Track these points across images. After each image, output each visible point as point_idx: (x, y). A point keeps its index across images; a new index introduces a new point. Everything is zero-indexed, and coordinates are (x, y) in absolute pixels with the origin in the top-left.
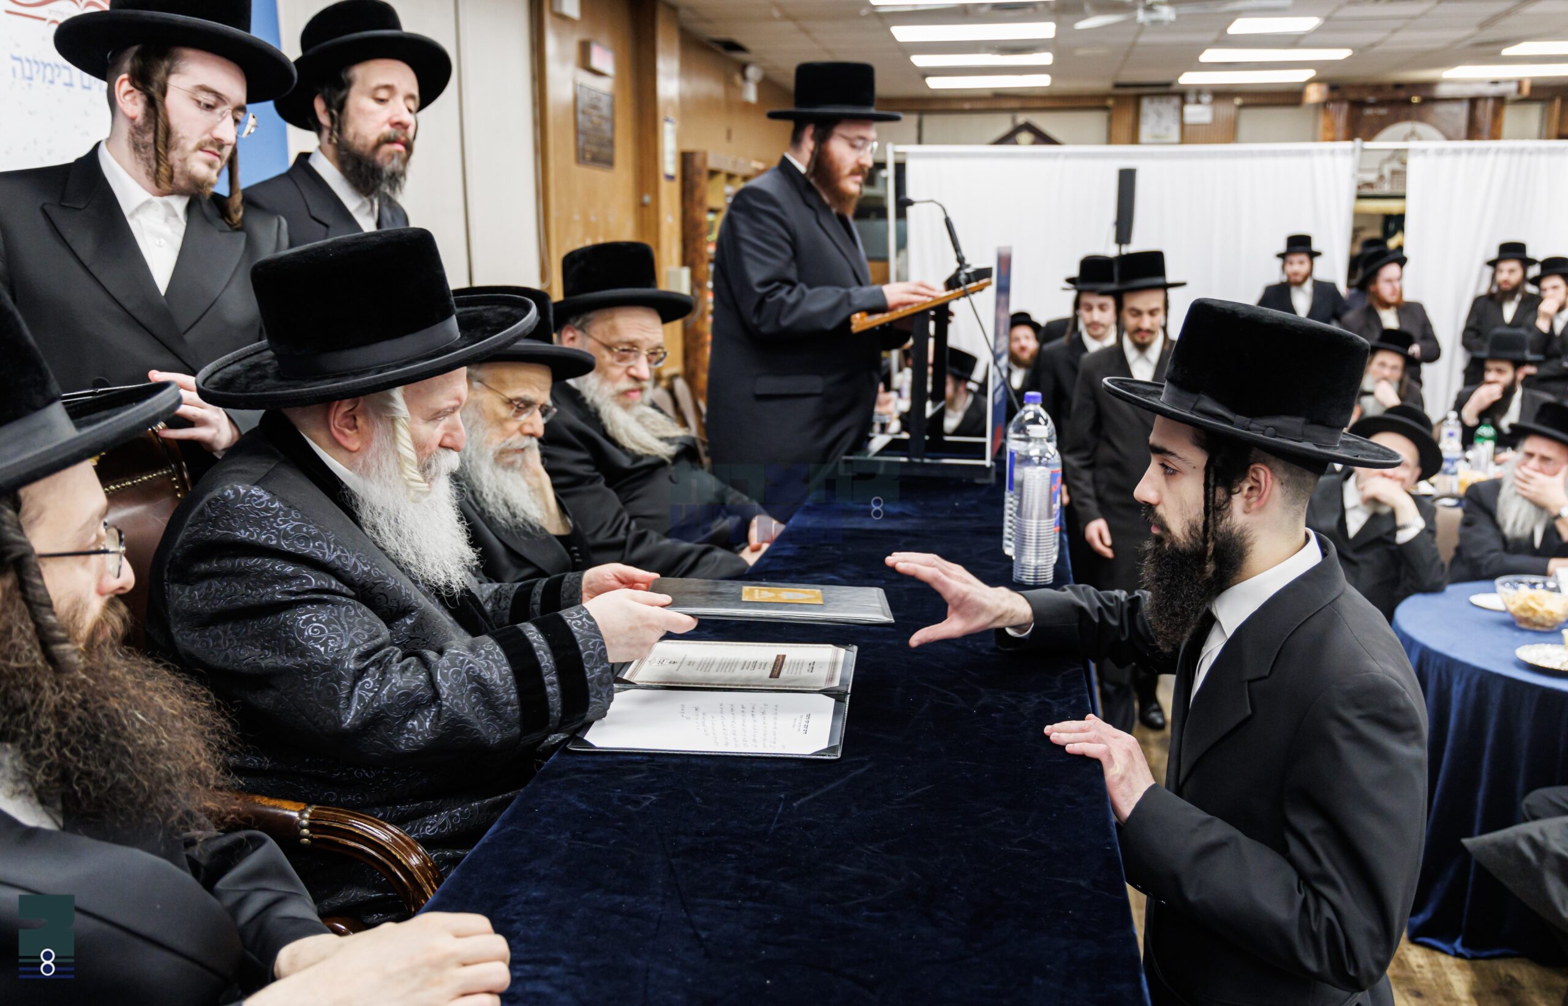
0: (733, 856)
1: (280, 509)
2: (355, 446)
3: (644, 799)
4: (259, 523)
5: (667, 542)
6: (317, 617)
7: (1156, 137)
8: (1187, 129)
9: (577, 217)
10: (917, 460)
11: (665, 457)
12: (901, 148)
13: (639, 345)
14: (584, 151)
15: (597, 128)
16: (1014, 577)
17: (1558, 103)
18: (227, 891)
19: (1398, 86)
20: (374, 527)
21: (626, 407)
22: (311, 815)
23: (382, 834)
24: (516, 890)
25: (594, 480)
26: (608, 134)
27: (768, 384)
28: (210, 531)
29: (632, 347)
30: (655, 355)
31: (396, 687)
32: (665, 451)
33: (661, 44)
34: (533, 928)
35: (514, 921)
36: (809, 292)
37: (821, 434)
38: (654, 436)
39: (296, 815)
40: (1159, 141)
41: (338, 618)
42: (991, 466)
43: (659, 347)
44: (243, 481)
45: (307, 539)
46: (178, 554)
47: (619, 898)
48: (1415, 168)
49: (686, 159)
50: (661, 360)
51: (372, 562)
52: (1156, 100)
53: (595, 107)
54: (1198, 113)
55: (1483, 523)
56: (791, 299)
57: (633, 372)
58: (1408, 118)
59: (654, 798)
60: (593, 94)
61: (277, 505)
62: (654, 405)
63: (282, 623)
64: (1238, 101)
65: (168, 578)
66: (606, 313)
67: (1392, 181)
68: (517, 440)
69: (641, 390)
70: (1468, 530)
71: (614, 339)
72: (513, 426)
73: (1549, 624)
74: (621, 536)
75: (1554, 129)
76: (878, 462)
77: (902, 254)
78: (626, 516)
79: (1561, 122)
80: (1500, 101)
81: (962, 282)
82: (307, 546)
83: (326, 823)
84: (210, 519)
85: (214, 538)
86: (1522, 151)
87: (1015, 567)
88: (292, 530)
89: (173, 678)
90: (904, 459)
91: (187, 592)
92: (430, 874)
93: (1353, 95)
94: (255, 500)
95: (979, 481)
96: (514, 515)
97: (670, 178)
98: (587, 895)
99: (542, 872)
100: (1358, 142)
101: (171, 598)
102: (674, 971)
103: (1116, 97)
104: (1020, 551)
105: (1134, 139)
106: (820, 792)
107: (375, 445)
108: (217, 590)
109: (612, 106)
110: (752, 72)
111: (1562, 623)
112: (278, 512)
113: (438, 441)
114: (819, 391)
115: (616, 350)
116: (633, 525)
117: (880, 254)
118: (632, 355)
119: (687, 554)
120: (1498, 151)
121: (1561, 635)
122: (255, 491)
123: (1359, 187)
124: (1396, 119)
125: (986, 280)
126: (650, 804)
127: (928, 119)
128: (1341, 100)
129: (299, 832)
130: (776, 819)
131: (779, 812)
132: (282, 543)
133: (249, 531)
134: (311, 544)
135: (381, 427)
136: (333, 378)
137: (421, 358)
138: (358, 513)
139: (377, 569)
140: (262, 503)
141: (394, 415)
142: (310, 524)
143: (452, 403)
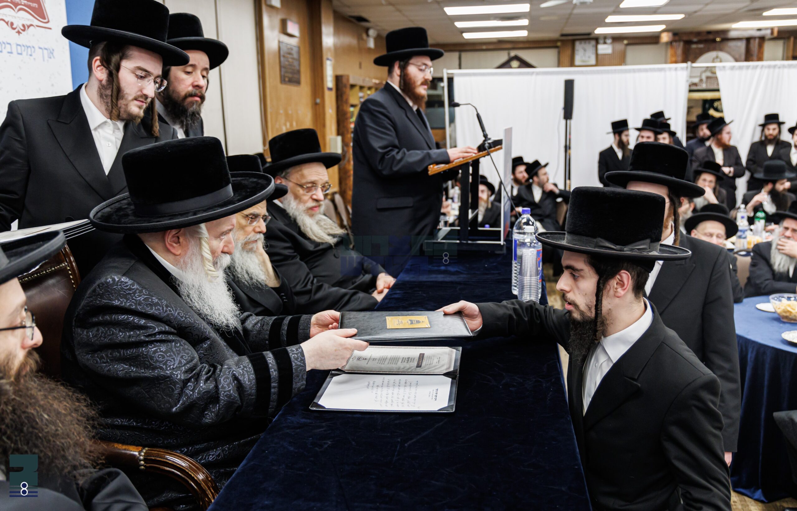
0: (373, 477)
1: (137, 289)
2: (178, 253)
3: (325, 443)
4: (125, 297)
6: (160, 349)
7: (583, 62)
8: (599, 57)
9: (281, 111)
10: (465, 242)
11: (332, 244)
12: (450, 71)
14: (285, 77)
15: (291, 65)
17: (792, 39)
18: (99, 503)
19: (709, 33)
20: (188, 296)
21: (312, 216)
22: (145, 453)
23: (182, 463)
25: (294, 257)
26: (297, 68)
27: (385, 203)
28: (99, 301)
29: (313, 184)
30: (325, 186)
31: (202, 388)
32: (332, 241)
33: (323, 20)
36: (407, 153)
37: (413, 228)
38: (325, 233)
39: (137, 453)
40: (585, 65)
41: (171, 349)
42: (504, 244)
43: (327, 183)
44: (118, 273)
45: (152, 305)
46: (81, 312)
47: (312, 504)
49: (338, 79)
50: (328, 188)
51: (186, 315)
52: (583, 42)
53: (290, 54)
54: (605, 49)
55: (762, 265)
56: (398, 157)
57: (315, 197)
58: (714, 49)
59: (330, 443)
60: (289, 46)
61: (136, 286)
62: (326, 215)
63: (141, 353)
64: (626, 42)
65: (75, 324)
66: (298, 168)
67: (707, 82)
68: (252, 236)
69: (319, 206)
70: (754, 269)
71: (304, 181)
72: (250, 229)
74: (309, 287)
75: (790, 54)
76: (444, 243)
77: (452, 125)
78: (311, 276)
79: (794, 50)
80: (762, 39)
81: (487, 148)
82: (152, 309)
83: (153, 458)
84: (99, 294)
85: (101, 305)
86: (775, 66)
88: (143, 300)
89: (66, 390)
90: (458, 242)
91: (85, 333)
92: (210, 484)
93: (685, 38)
94: (123, 284)
95: (498, 252)
96: (251, 278)
97: (330, 89)
99: (270, 489)
100: (689, 63)
101: (76, 335)
103: (562, 41)
105: (572, 64)
106: (419, 437)
107: (189, 253)
108: (102, 333)
109: (299, 53)
110: (372, 32)
112: (135, 291)
113: (221, 250)
114: (411, 205)
115: (305, 187)
116: (315, 280)
117: (441, 126)
118: (314, 188)
119: (345, 295)
120: (762, 67)
122: (124, 279)
123: (690, 86)
124: (708, 50)
125: (499, 147)
126: (328, 446)
127: (464, 55)
128: (679, 41)
129: (139, 463)
130: (396, 453)
131: (398, 449)
132: (138, 307)
133: (120, 301)
134: (154, 308)
135: (193, 242)
136: (168, 216)
137: (216, 206)
138: (179, 288)
139: (188, 319)
140: (127, 286)
141: (201, 236)
142: (153, 297)
143: (230, 228)
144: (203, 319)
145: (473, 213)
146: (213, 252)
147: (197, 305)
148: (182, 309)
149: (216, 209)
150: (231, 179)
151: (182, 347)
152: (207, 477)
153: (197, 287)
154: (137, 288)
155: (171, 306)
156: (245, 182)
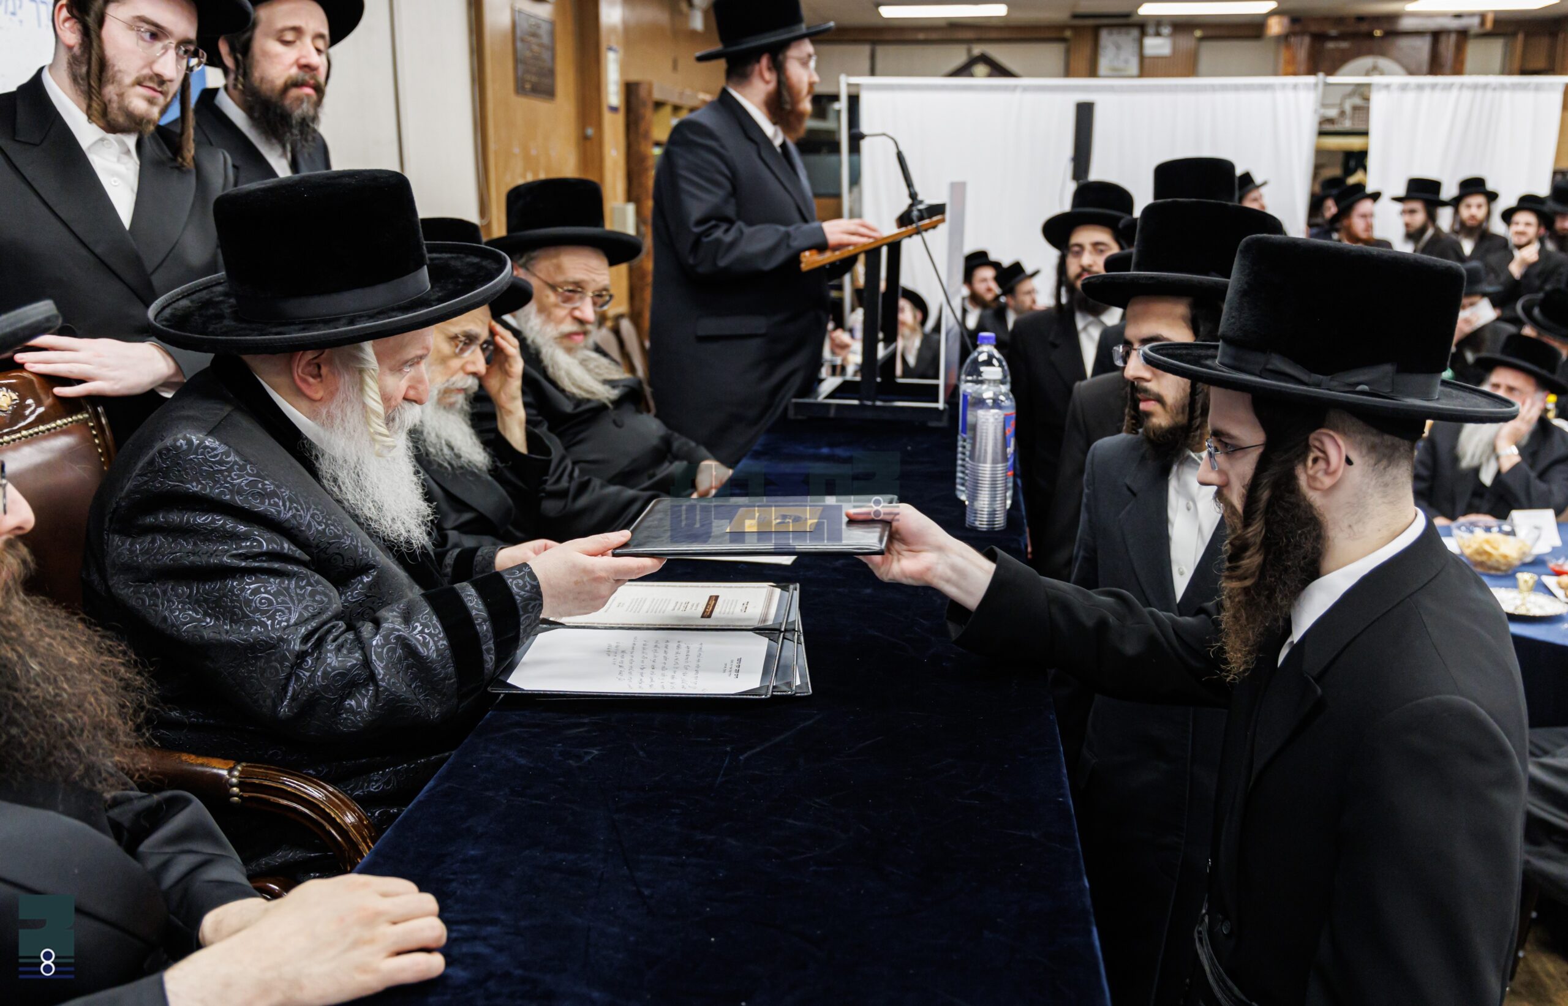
0: (677, 811)
1: (236, 463)
2: (318, 395)
3: (587, 753)
4: (211, 476)
5: (613, 489)
6: (265, 587)
7: (1115, 69)
8: (1147, 61)
9: (516, 150)
10: (869, 403)
11: (607, 402)
12: (854, 80)
13: (583, 285)
14: (524, 81)
15: (537, 58)
16: (967, 522)
17: (1520, 37)
18: (152, 854)
19: (1361, 19)
20: (335, 480)
21: (569, 350)
22: (241, 772)
23: (315, 793)
24: (454, 848)
26: (549, 63)
27: (710, 325)
28: (160, 482)
29: (577, 288)
30: (601, 297)
32: (606, 394)
34: (471, 887)
35: (450, 881)
36: (747, 230)
37: (766, 375)
38: (596, 380)
39: (225, 773)
40: (1117, 73)
41: (287, 589)
42: (945, 409)
43: (605, 289)
44: (199, 429)
45: (263, 495)
46: (124, 504)
47: (559, 856)
48: (1378, 102)
49: (630, 89)
50: (607, 303)
51: (328, 519)
52: (1115, 31)
53: (534, 35)
54: (1157, 46)
56: (728, 238)
57: (577, 314)
58: (1370, 52)
59: (596, 752)
60: (532, 21)
61: (232, 458)
62: (598, 349)
63: (229, 591)
64: (1198, 33)
65: (109, 527)
66: (552, 251)
67: (1353, 118)
68: (460, 379)
69: (585, 333)
71: (560, 278)
73: (1503, 568)
74: (564, 483)
75: (1516, 65)
76: (829, 405)
77: (855, 190)
78: (568, 462)
79: (1523, 56)
80: (1463, 35)
81: (915, 218)
82: (263, 503)
83: (257, 781)
84: (160, 470)
85: (164, 490)
86: (1485, 87)
87: (968, 512)
88: (246, 485)
89: (88, 632)
90: (856, 402)
91: (127, 545)
92: (366, 832)
93: (1314, 28)
94: (209, 452)
95: (933, 424)
97: (614, 109)
98: (527, 852)
99: (480, 830)
100: (1321, 76)
101: (112, 549)
102: (616, 930)
103: (1074, 28)
104: (973, 497)
105: (1093, 72)
106: (767, 744)
107: (340, 396)
108: (161, 546)
109: (552, 34)
110: (699, 0)
111: (1516, 567)
112: (232, 467)
113: (402, 394)
114: (763, 331)
115: (560, 290)
116: (576, 473)
117: (832, 191)
118: (577, 296)
119: (632, 501)
120: (1462, 86)
121: (1516, 579)
122: (209, 442)
123: (1321, 123)
124: (1358, 53)
125: (938, 217)
126: (592, 758)
127: (880, 50)
128: (1302, 33)
129: (228, 790)
130: (722, 772)
131: (725, 765)
132: (236, 498)
133: (202, 484)
134: (267, 501)
135: (347, 377)
136: (300, 324)
137: (393, 310)
138: (317, 465)
139: (332, 527)
140: (216, 456)
141: (363, 366)
142: (266, 480)
143: (419, 352)
144: (360, 524)
145: (886, 347)
146: (386, 399)
147: (351, 495)
148: (320, 507)
149: (394, 314)
150: (427, 256)
151: (310, 588)
152: (360, 819)
153: (353, 465)
154: (235, 461)
155: (299, 501)
156: (457, 264)
